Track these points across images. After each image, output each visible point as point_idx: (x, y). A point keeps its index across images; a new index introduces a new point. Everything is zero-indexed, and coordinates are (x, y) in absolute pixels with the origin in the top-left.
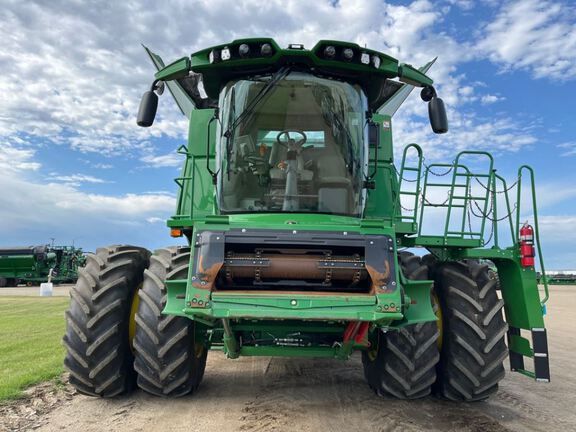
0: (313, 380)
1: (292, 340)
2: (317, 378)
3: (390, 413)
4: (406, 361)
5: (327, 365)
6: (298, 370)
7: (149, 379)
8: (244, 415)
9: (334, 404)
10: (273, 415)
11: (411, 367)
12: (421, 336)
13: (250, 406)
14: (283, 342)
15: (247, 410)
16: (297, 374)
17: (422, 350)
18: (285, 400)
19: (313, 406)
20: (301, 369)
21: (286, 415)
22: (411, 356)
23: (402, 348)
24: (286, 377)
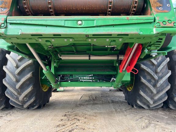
0: (101, 102)
1: (88, 78)
2: (102, 101)
3: (143, 116)
4: (152, 88)
5: (107, 96)
6: (94, 98)
7: (14, 100)
8: (63, 118)
9: (112, 112)
10: (78, 118)
11: (155, 91)
12: (160, 74)
13: (67, 114)
14: (84, 79)
15: (65, 115)
16: (94, 100)
17: (161, 82)
18: (86, 110)
19: (100, 113)
20: (96, 98)
21: (86, 118)
22: (155, 86)
23: (149, 81)
24: (89, 101)
